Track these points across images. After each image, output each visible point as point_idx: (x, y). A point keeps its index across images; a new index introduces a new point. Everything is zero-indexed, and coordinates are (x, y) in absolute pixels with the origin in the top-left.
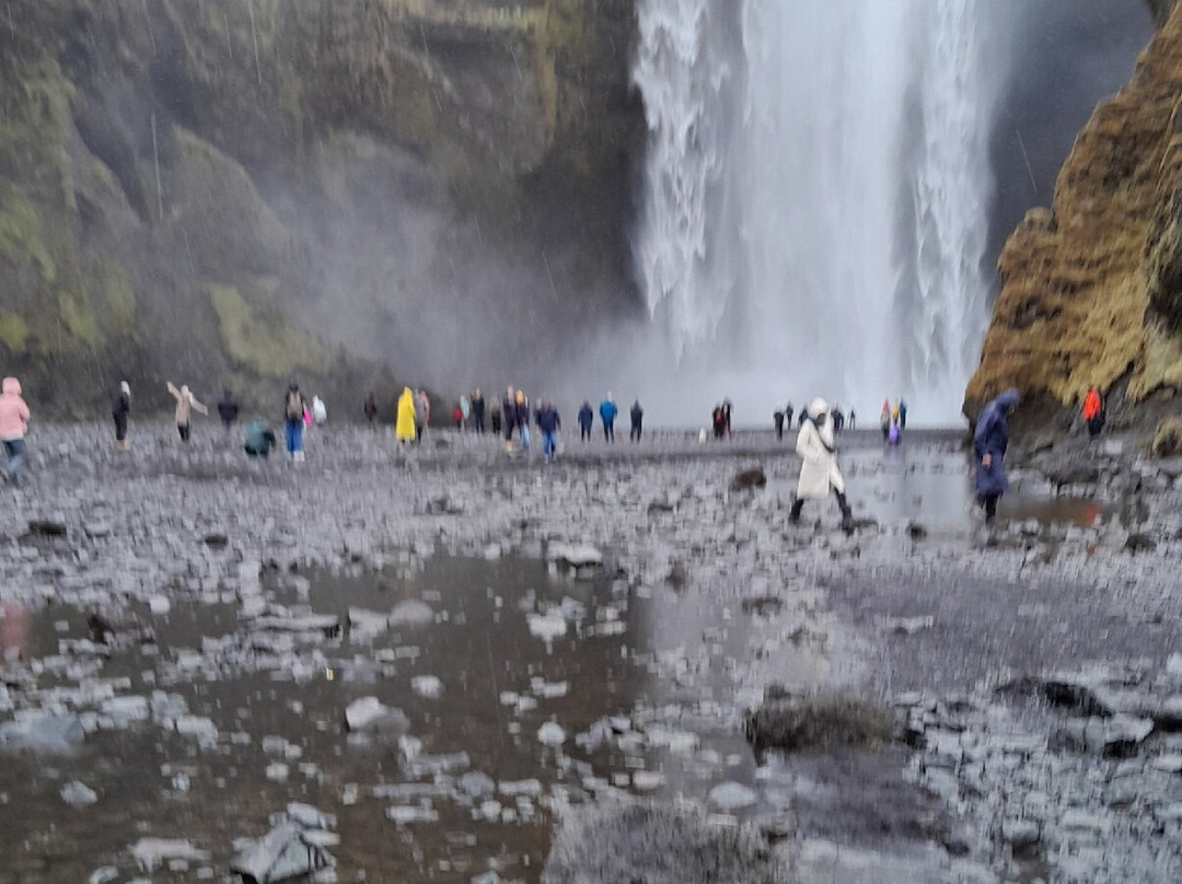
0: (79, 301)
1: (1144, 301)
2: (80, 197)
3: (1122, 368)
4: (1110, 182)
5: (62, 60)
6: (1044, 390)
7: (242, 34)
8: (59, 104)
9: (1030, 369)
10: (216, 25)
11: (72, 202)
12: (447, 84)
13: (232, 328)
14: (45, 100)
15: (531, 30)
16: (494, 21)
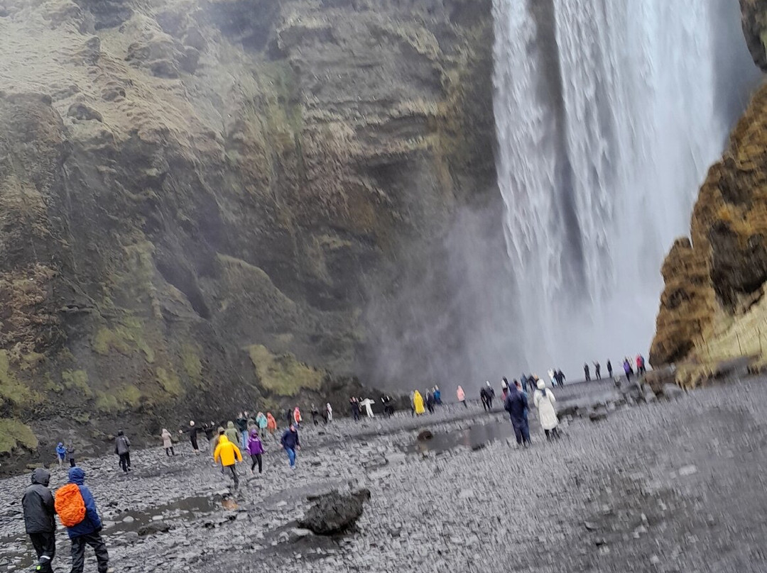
0: (169, 372)
5: (146, 230)
7: (252, 189)
8: (146, 256)
9: (681, 332)
11: (159, 314)
12: (382, 192)
13: (262, 370)
14: (138, 255)
15: (430, 148)
16: (406, 147)
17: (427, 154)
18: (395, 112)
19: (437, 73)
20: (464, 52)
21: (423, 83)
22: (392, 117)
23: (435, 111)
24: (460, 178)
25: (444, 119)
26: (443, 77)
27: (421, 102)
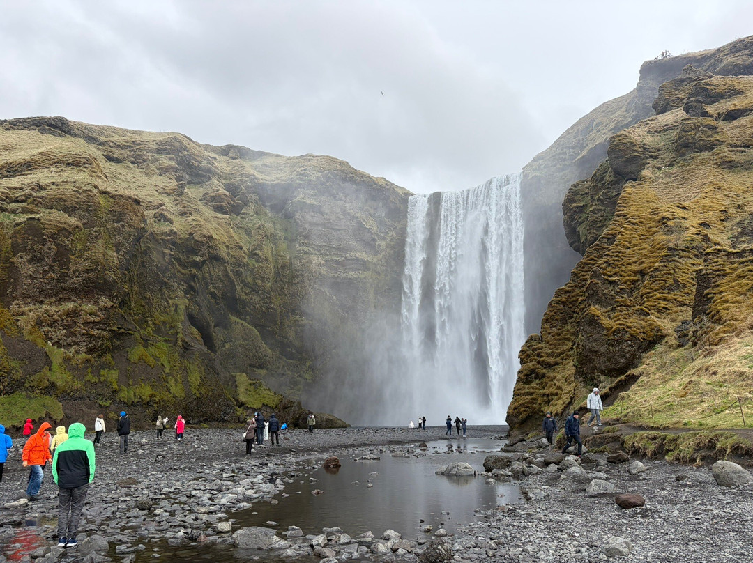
0: (176, 381)
1: (573, 370)
2: (184, 341)
3: (569, 400)
4: (563, 321)
5: (185, 292)
6: (540, 411)
7: (259, 282)
8: (182, 307)
9: (533, 401)
10: (249, 279)
11: (180, 343)
13: (241, 389)
14: (177, 305)
15: (365, 278)
16: (352, 275)
17: (363, 281)
18: (348, 256)
19: (374, 240)
20: (390, 233)
21: (366, 244)
22: (346, 258)
23: (370, 259)
24: (379, 297)
25: (375, 264)
26: (377, 243)
27: (363, 253)
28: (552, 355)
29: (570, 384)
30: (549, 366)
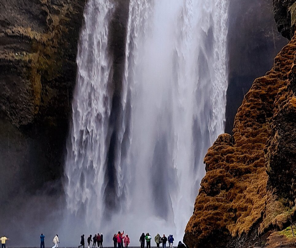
3: (259, 216)
4: (261, 119)
6: (225, 229)
9: (217, 217)
15: (30, 61)
16: (13, 57)
17: (27, 65)
18: (9, 31)
19: (45, 14)
20: (66, 6)
21: (33, 17)
22: (6, 34)
23: (38, 37)
24: (47, 87)
25: (44, 44)
26: (48, 18)
27: (30, 29)
28: (244, 160)
29: (262, 196)
30: (239, 173)
